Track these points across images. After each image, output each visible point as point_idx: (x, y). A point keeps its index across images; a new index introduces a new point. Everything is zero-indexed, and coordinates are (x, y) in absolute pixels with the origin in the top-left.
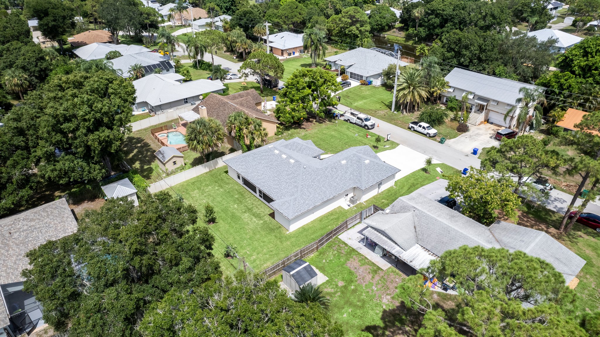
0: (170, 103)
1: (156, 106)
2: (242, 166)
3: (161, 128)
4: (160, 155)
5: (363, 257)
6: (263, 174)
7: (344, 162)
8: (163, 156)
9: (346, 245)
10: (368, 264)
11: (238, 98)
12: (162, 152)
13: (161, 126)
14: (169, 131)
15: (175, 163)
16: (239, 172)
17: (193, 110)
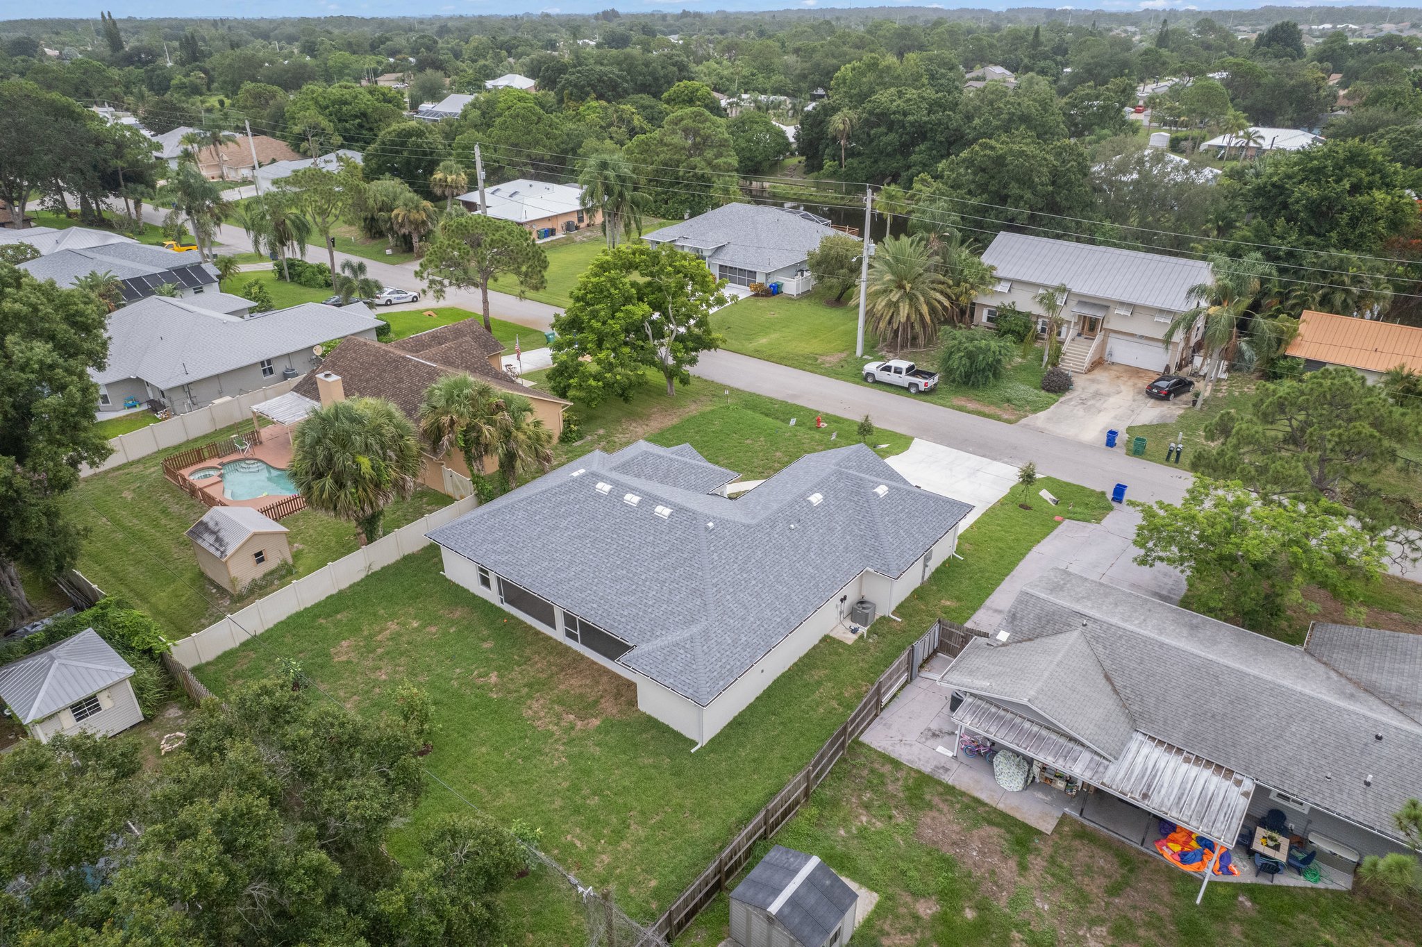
0: (218, 376)
1: (171, 390)
2: (494, 542)
3: (198, 451)
4: (206, 536)
5: (965, 800)
6: (571, 562)
7: (816, 498)
8: (218, 540)
9: (896, 764)
10: (991, 823)
11: (430, 346)
12: (211, 525)
13: (197, 446)
14: (225, 460)
15: (259, 557)
16: (488, 564)
17: (297, 389)
